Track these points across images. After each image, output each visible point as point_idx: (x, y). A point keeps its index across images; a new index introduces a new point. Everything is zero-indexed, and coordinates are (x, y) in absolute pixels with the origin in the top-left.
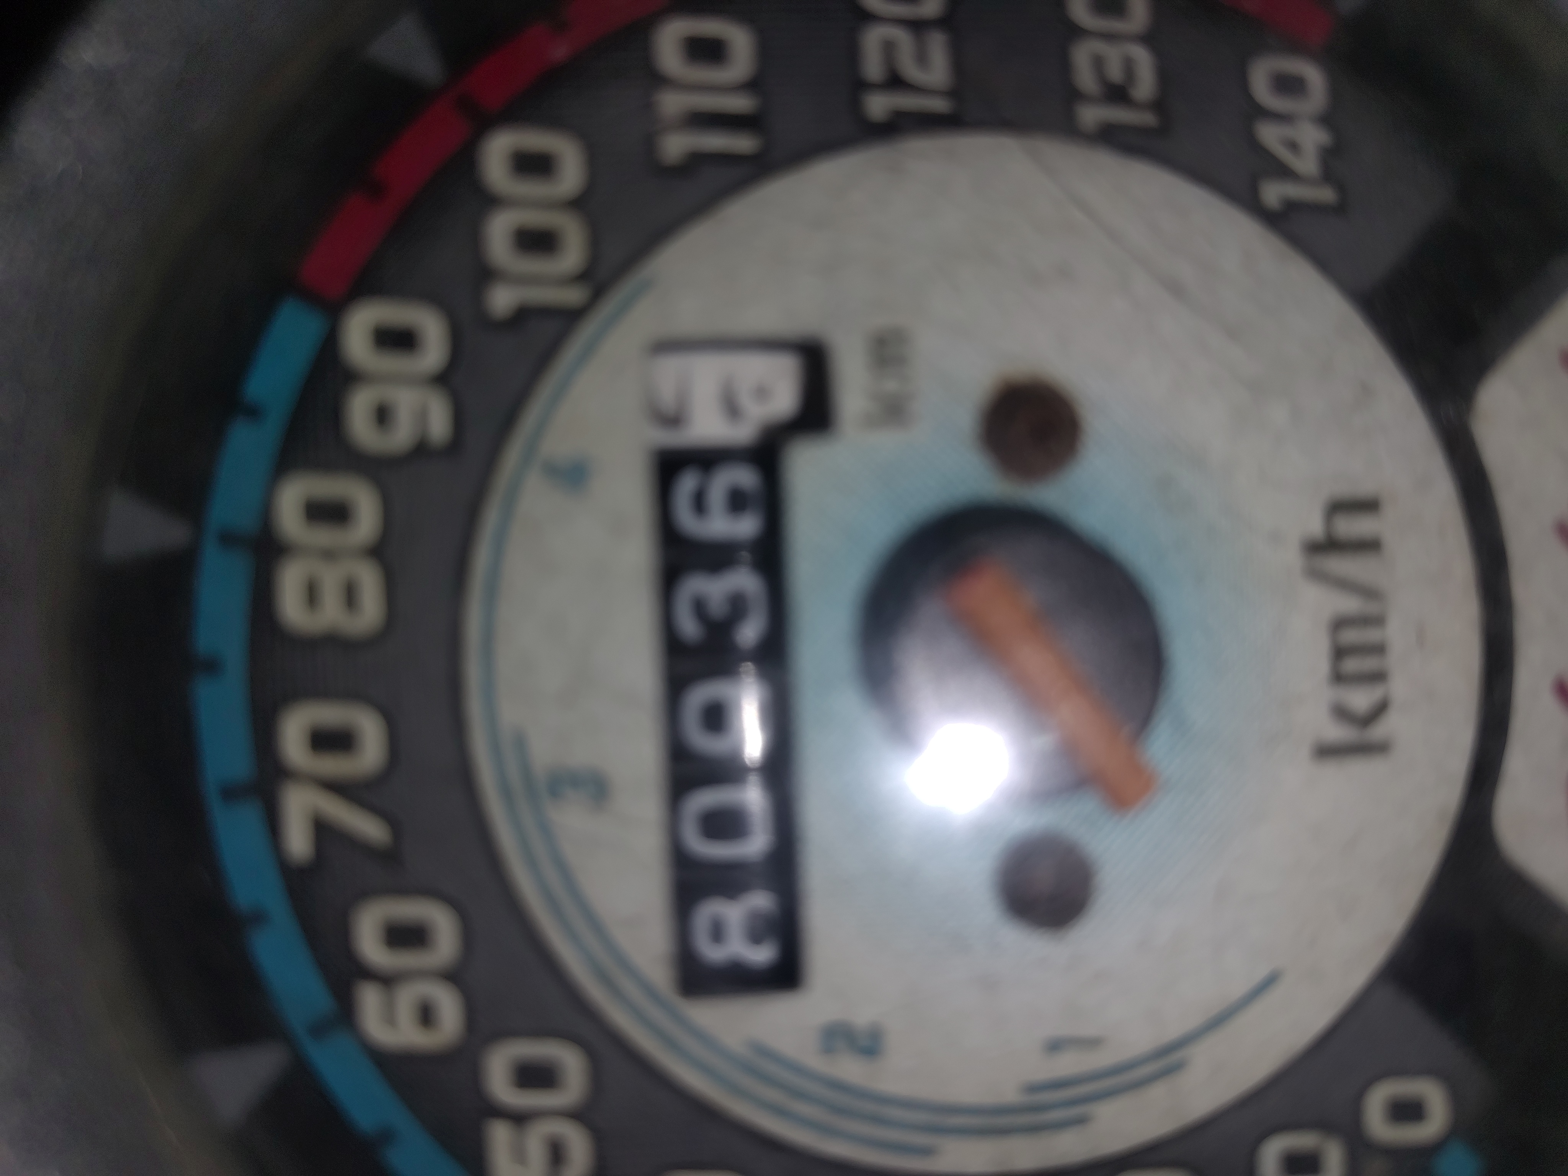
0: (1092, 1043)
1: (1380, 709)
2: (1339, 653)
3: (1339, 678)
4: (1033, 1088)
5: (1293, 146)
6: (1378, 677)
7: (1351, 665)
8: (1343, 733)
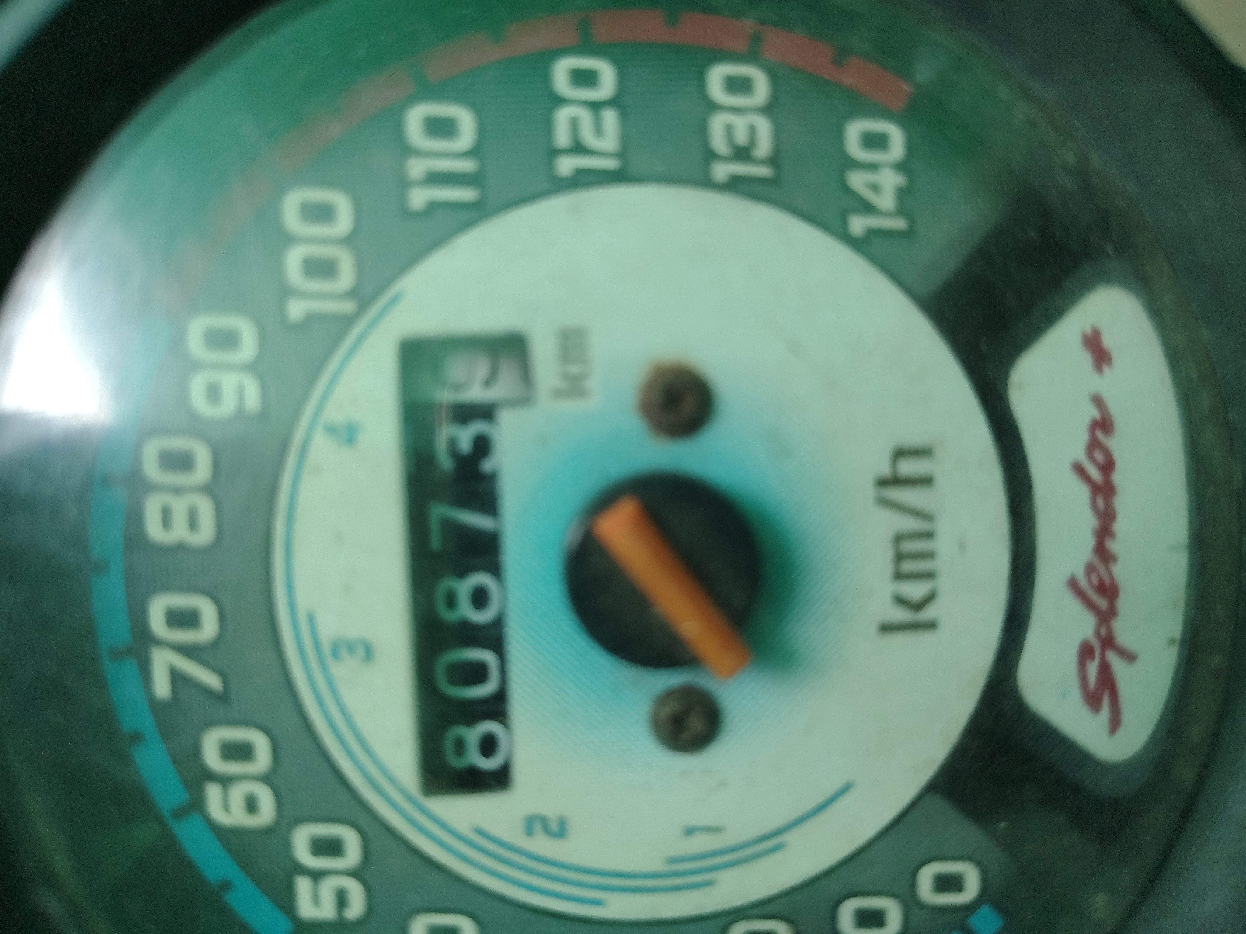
0: (716, 830)
1: (930, 598)
2: (900, 557)
3: (899, 576)
4: (673, 860)
5: (875, 188)
6: (929, 575)
7: (908, 566)
8: (901, 615)
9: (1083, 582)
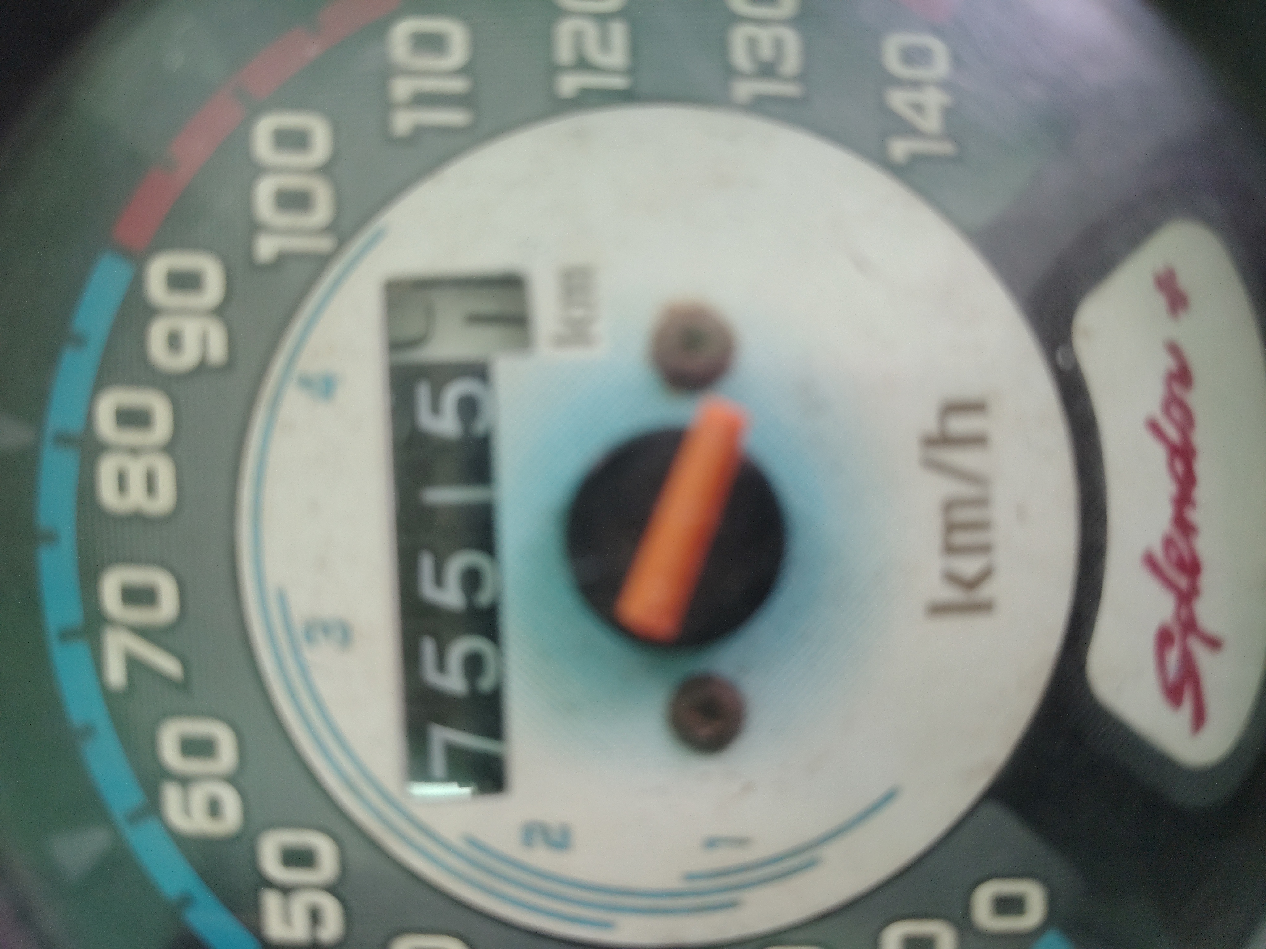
0: (740, 842)
1: (986, 575)
2: (951, 527)
3: (950, 549)
4: (691, 877)
5: (918, 108)
6: (985, 549)
7: (960, 538)
8: (952, 594)
9: (1160, 557)
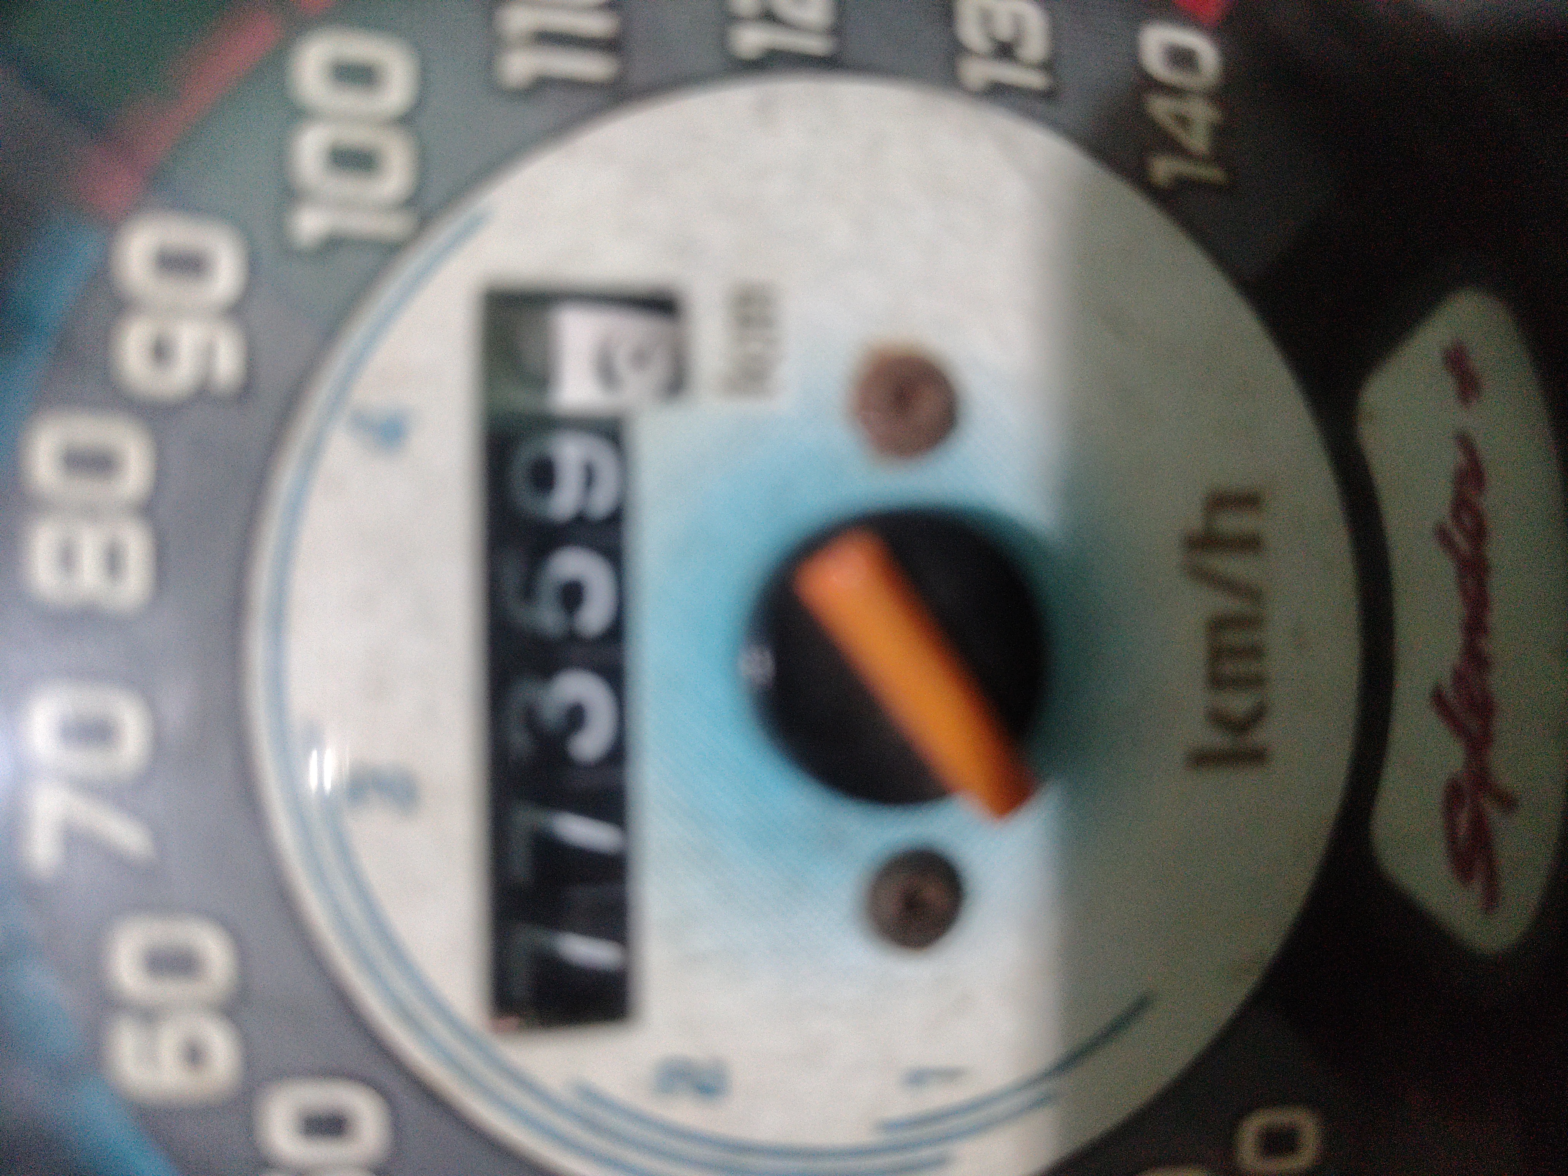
0: (953, 1075)
1: (1257, 716)
3: (1216, 681)
4: (890, 1126)
5: (1183, 121)
6: (1256, 682)
7: (1229, 668)
8: (1217, 740)
9: (1449, 693)
